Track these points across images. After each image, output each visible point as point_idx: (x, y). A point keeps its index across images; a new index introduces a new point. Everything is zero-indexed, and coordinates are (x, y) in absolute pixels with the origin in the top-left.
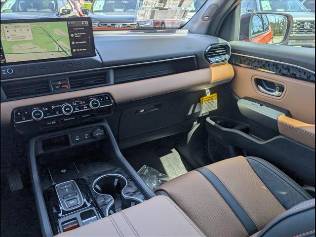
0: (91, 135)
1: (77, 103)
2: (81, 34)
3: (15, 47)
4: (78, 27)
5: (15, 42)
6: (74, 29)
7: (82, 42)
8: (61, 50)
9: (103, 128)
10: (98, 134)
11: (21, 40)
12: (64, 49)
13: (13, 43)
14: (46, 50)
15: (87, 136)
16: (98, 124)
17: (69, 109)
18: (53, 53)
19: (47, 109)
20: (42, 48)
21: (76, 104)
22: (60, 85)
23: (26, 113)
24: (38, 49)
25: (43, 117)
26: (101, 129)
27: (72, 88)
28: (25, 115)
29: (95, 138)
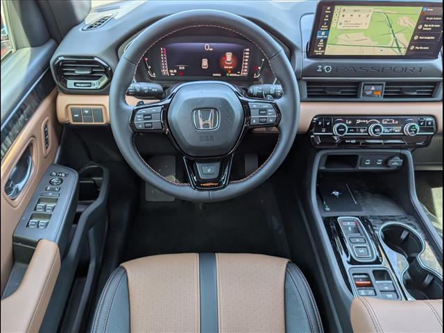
0: (385, 163)
1: (388, 121)
2: (433, 26)
3: (342, 36)
4: (433, 16)
5: (346, 30)
6: (427, 18)
7: (429, 38)
8: (395, 45)
9: (404, 157)
10: (396, 164)
11: (355, 28)
12: (399, 44)
13: (342, 31)
14: (376, 44)
15: (380, 162)
16: (398, 151)
17: (379, 130)
18: (382, 49)
19: (350, 122)
20: (373, 41)
21: (386, 123)
22: (372, 91)
23: (328, 124)
24: (369, 42)
25: (346, 133)
26: (401, 158)
27: (385, 96)
28: (326, 126)
29: (389, 167)
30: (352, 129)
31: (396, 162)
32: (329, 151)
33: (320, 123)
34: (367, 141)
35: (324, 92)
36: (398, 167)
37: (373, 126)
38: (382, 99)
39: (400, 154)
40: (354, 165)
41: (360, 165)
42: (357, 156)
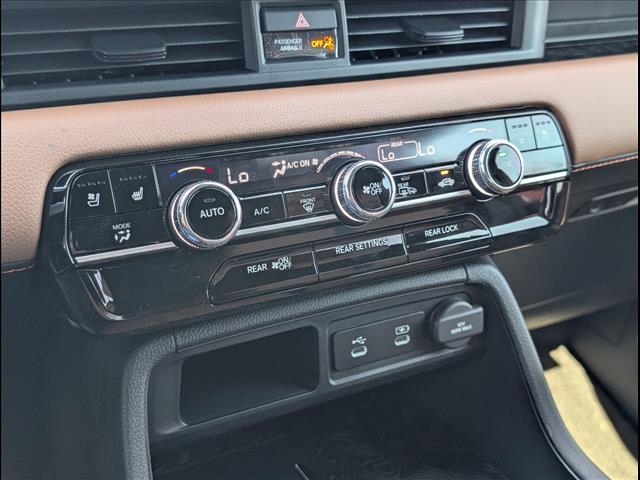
0: (426, 335)
9: (481, 294)
10: (463, 328)
15: (403, 335)
16: (458, 275)
19: (244, 177)
23: (138, 196)
25: (236, 231)
26: (474, 303)
27: (357, 58)
28: (129, 210)
29: (442, 346)
30: (260, 203)
31: (462, 321)
32: (181, 339)
33: (93, 199)
34: (339, 249)
35: (86, 57)
36: (474, 339)
37: (346, 177)
38: (345, 67)
39: (467, 283)
40: (309, 376)
41: (333, 368)
42: (310, 333)
